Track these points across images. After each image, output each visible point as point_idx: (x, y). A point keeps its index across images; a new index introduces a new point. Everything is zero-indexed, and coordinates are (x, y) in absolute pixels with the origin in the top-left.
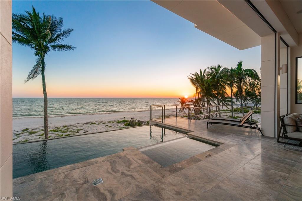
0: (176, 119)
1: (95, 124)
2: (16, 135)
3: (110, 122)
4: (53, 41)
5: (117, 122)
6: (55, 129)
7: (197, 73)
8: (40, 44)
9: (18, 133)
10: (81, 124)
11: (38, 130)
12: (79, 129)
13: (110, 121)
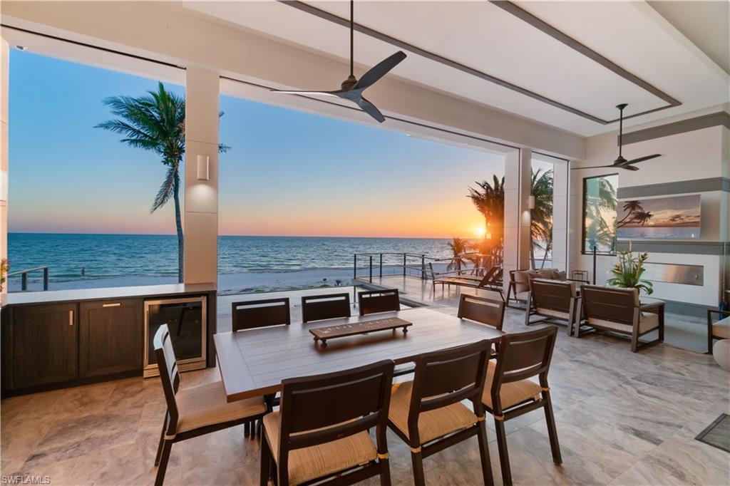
0: (404, 279)
7: (486, 183)
8: (172, 145)
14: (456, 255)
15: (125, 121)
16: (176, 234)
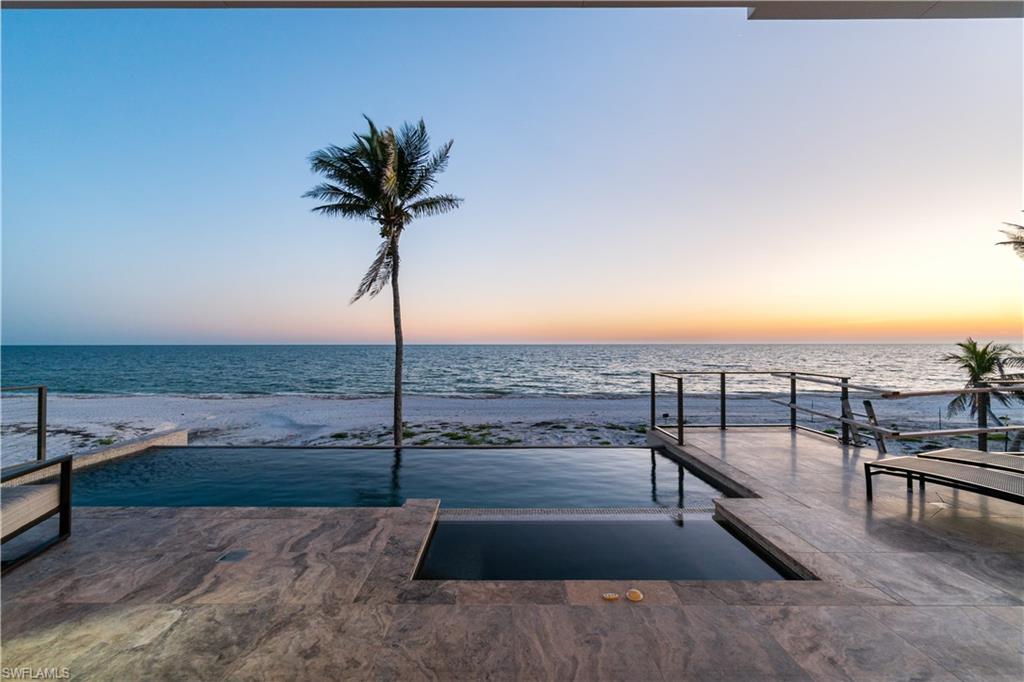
0: (794, 437)
1: (565, 428)
2: (380, 436)
3: (613, 427)
4: (415, 193)
5: (637, 431)
6: (459, 431)
9: (383, 432)
10: (526, 426)
11: (422, 429)
12: (512, 438)
13: (615, 422)
14: (975, 379)
15: (335, 183)
16: (394, 343)
